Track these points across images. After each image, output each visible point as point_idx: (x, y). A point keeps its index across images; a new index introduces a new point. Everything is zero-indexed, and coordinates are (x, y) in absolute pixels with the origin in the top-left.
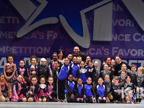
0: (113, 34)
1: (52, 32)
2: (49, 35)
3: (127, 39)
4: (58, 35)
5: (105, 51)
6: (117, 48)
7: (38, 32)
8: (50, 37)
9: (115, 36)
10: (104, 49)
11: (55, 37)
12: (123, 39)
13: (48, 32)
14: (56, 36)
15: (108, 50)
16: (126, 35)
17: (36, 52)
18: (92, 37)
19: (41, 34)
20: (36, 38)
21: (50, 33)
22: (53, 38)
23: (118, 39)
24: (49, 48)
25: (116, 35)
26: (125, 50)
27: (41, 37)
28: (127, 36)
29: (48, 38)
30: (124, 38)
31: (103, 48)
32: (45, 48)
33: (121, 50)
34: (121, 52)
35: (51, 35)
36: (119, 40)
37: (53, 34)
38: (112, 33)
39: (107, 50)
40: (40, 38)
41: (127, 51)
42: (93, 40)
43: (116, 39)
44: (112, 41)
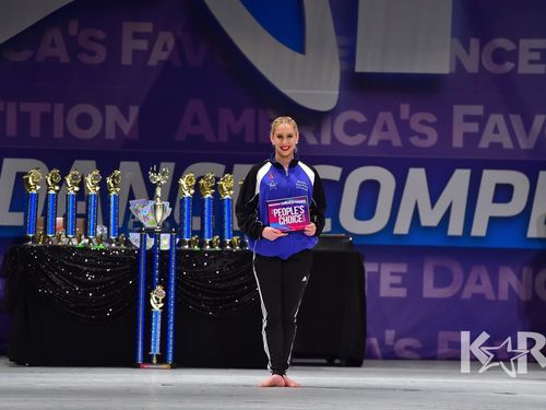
0: (456, 40)
1: (147, 27)
2: (129, 46)
3: (531, 62)
4: (178, 43)
5: (415, 125)
6: (478, 110)
7: (73, 28)
8: (136, 53)
9: (467, 47)
10: (411, 114)
11: (164, 56)
12: (509, 66)
13: (128, 28)
14: (165, 49)
15: (431, 118)
16: (525, 44)
17: (66, 130)
18: (349, 54)
19: (92, 39)
20: (65, 58)
21: (137, 36)
22: (153, 62)
23: (484, 62)
24: (134, 111)
25: (474, 43)
26: (516, 120)
27: (92, 53)
28: (532, 50)
29: (127, 60)
30: (513, 56)
31: (405, 110)
32: (113, 112)
33: (497, 119)
34: (496, 131)
35: (143, 45)
36: (490, 67)
37: (151, 38)
38: (453, 36)
39: (423, 122)
40: (86, 59)
41: (528, 126)
42: (359, 68)
43: (471, 66)
44: (451, 74)
